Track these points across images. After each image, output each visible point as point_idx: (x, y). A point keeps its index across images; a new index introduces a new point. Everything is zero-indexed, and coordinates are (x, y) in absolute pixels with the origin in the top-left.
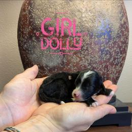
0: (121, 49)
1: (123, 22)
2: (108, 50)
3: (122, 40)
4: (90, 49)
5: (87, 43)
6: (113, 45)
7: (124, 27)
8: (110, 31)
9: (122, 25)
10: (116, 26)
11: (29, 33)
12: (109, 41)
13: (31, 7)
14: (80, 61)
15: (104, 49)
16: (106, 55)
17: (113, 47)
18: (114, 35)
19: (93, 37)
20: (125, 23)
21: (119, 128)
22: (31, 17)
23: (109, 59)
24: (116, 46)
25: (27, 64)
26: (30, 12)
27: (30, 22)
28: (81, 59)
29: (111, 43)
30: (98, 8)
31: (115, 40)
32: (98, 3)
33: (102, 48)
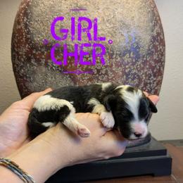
0: (155, 71)
1: (155, 34)
2: (135, 74)
3: (155, 58)
4: (110, 73)
5: (106, 65)
6: (142, 66)
7: (158, 41)
9: (154, 38)
10: (146, 39)
11: (27, 54)
12: (136, 61)
13: (27, 18)
15: (130, 71)
16: (133, 80)
17: (143, 69)
18: (143, 52)
19: (114, 56)
20: (158, 34)
21: (155, 178)
22: (28, 33)
24: (147, 67)
26: (26, 26)
27: (27, 39)
29: (139, 63)
30: (119, 17)
31: (145, 59)
32: (120, 10)
33: (126, 71)
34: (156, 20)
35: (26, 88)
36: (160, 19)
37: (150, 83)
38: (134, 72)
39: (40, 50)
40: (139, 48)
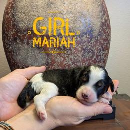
0: (104, 47)
1: (104, 21)
3: (104, 38)
4: (73, 49)
6: (95, 44)
7: (106, 25)
8: (92, 31)
9: (103, 24)
10: (97, 25)
11: (14, 36)
12: (91, 40)
13: (14, 10)
14: (64, 61)
15: (87, 48)
16: (89, 53)
17: (96, 46)
18: (95, 34)
20: (106, 21)
22: (15, 21)
23: (92, 58)
24: (99, 44)
25: (13, 65)
26: (13, 16)
27: (14, 26)
28: (65, 59)
29: (93, 42)
30: (79, 9)
31: (97, 39)
32: (79, 5)
33: (84, 47)
34: (104, 11)
35: (14, 60)
36: (107, 10)
37: (101, 56)
38: (89, 48)
39: (24, 34)
40: (93, 31)
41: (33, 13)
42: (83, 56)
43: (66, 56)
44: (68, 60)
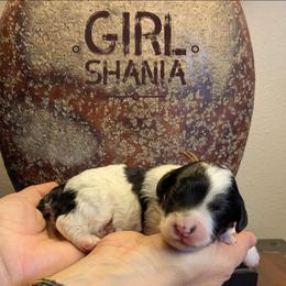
0: (235, 123)
1: (239, 60)
2: (202, 127)
3: (236, 101)
4: (159, 126)
5: (153, 111)
6: (214, 114)
7: (244, 71)
9: (237, 67)
10: (223, 69)
12: (205, 106)
14: (135, 153)
15: (194, 123)
16: (198, 138)
17: (216, 120)
18: (217, 90)
19: (168, 97)
20: (245, 60)
22: (22, 51)
23: (205, 148)
24: (223, 116)
26: (19, 39)
27: (19, 62)
28: (139, 150)
29: (210, 110)
31: (220, 102)
33: (188, 123)
34: (242, 36)
35: (15, 146)
36: (248, 34)
37: (227, 145)
38: (200, 124)
39: (42, 83)
40: (210, 84)
41: (66, 34)
42: (183, 143)
43: (141, 141)
44: (145, 153)
